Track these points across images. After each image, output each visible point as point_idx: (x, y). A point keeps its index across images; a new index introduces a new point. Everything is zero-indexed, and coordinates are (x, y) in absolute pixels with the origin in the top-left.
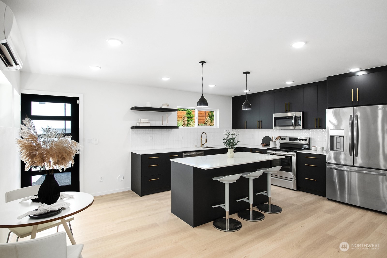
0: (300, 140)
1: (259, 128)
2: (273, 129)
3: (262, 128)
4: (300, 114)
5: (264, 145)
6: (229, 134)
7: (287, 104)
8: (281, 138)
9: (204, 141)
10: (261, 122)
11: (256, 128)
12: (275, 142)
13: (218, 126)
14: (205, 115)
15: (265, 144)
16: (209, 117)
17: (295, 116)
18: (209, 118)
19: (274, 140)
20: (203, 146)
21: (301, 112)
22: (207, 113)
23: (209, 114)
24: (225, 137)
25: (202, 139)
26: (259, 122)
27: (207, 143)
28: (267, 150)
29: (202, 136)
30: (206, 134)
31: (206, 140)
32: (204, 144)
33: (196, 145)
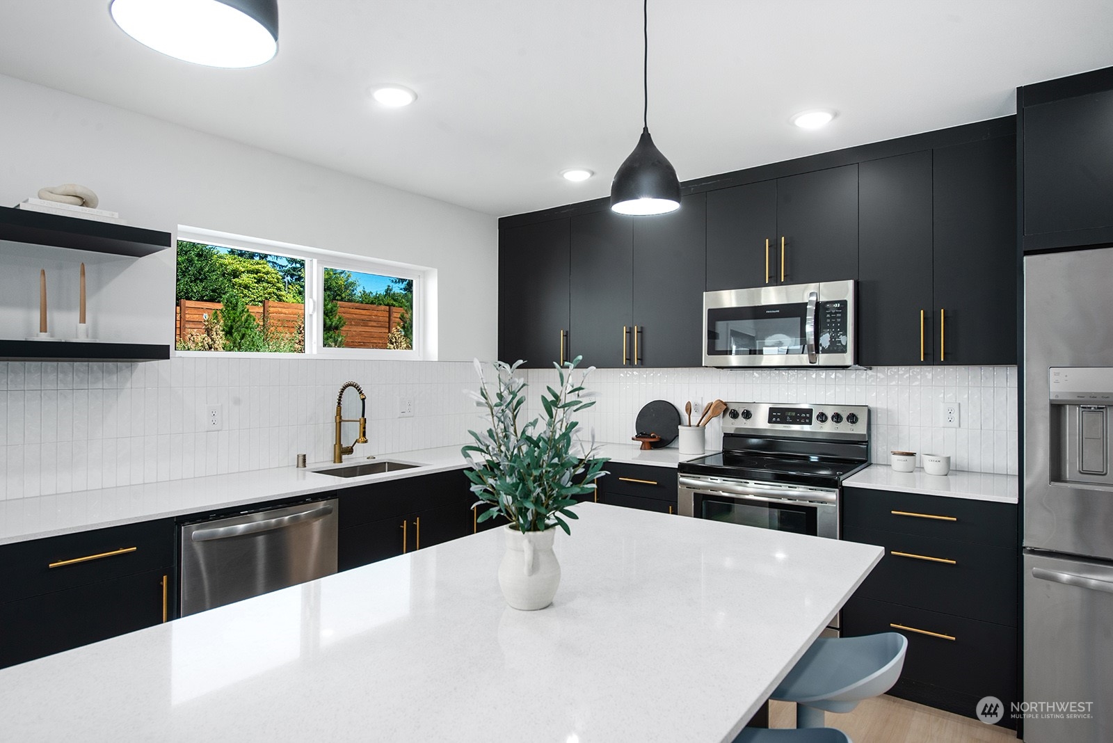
0: (826, 418)
1: (630, 364)
2: (701, 366)
3: (643, 363)
4: (843, 290)
5: (650, 443)
6: (515, 396)
7: (775, 247)
8: (727, 410)
9: (351, 433)
10: (641, 332)
11: (616, 364)
12: (701, 428)
13: (433, 352)
14: (389, 322)
15: (654, 437)
16: (404, 327)
17: (818, 305)
18: (403, 333)
19: (694, 422)
20: (344, 457)
21: (850, 283)
22: (395, 315)
23: (402, 316)
24: (484, 422)
25: (339, 421)
26: (630, 332)
27: (366, 442)
28: (679, 474)
29: (339, 403)
30: (361, 393)
31: (364, 428)
32: (352, 448)
33: (305, 456)
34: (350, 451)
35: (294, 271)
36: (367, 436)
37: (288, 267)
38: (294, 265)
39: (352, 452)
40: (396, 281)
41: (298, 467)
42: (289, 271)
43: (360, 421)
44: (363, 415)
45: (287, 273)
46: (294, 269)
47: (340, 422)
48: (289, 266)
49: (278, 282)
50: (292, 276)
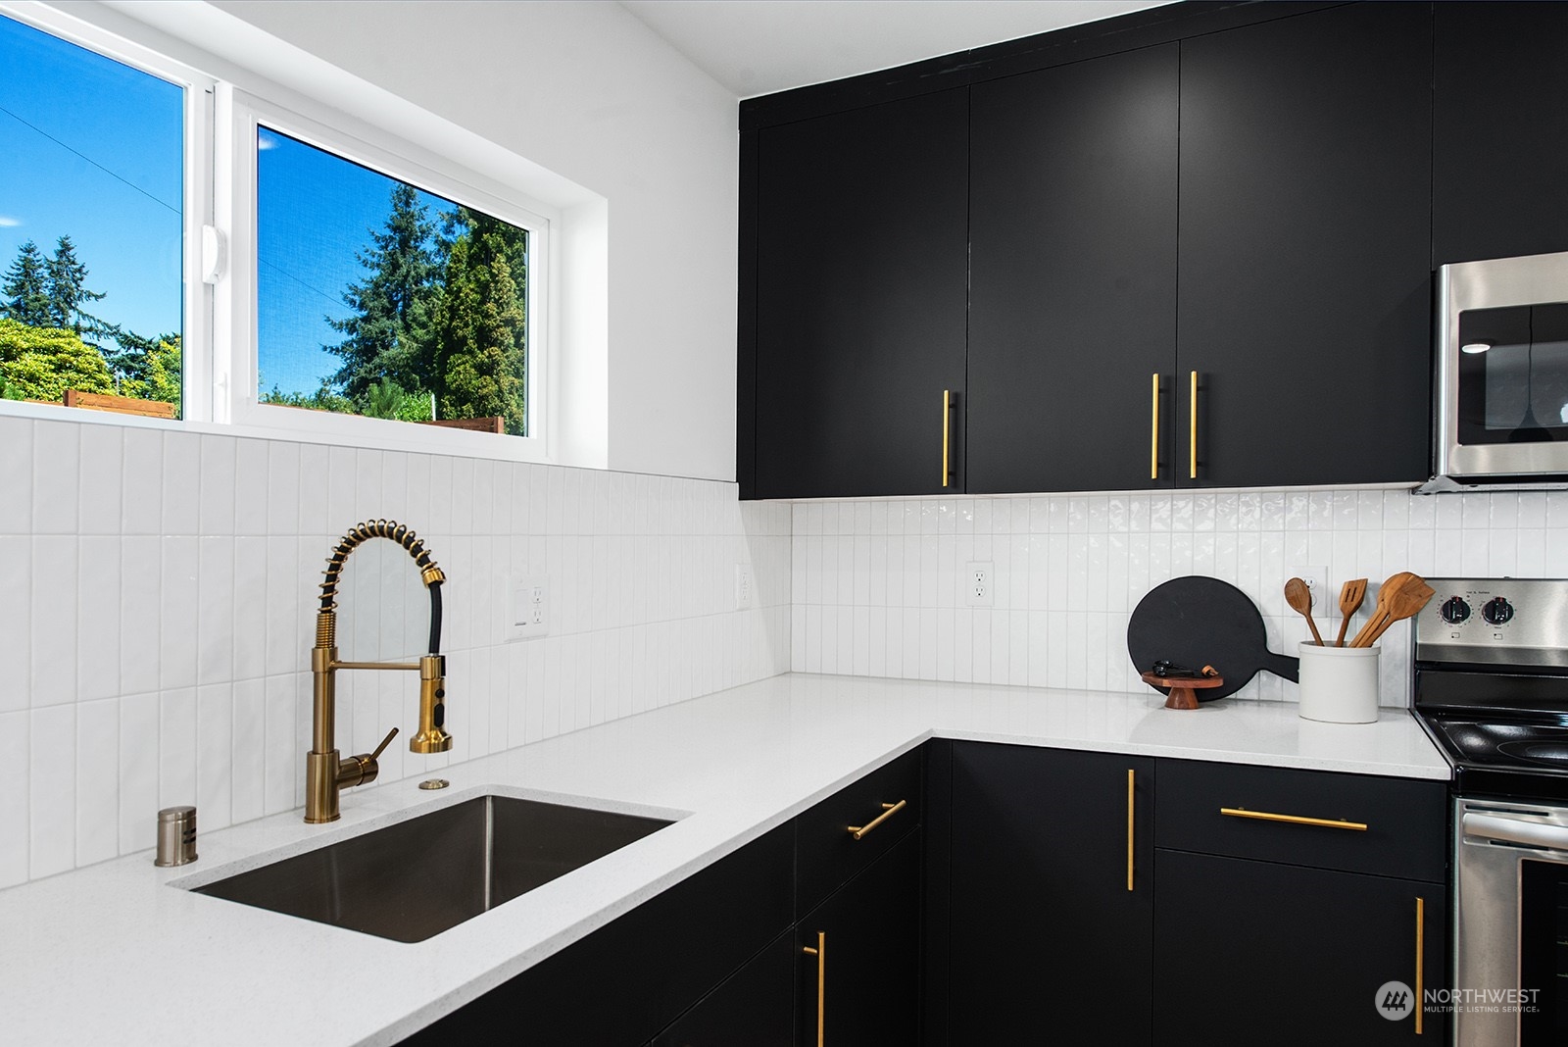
5: (1197, 690)
15: (1210, 675)
25: (328, 664)
27: (445, 746)
28: (1459, 802)
29: (327, 602)
30: (423, 561)
31: (440, 694)
32: (373, 760)
33: (190, 816)
34: (364, 770)
35: (133, 361)
36: (446, 727)
37: (120, 355)
38: (132, 351)
39: (376, 772)
40: (329, 380)
41: (159, 862)
42: (122, 361)
43: (420, 668)
44: (434, 645)
45: (119, 364)
46: (134, 358)
47: (331, 672)
48: (123, 351)
49: (100, 372)
50: (128, 370)
